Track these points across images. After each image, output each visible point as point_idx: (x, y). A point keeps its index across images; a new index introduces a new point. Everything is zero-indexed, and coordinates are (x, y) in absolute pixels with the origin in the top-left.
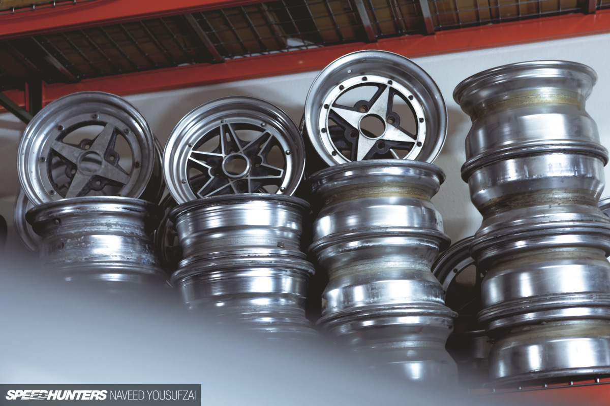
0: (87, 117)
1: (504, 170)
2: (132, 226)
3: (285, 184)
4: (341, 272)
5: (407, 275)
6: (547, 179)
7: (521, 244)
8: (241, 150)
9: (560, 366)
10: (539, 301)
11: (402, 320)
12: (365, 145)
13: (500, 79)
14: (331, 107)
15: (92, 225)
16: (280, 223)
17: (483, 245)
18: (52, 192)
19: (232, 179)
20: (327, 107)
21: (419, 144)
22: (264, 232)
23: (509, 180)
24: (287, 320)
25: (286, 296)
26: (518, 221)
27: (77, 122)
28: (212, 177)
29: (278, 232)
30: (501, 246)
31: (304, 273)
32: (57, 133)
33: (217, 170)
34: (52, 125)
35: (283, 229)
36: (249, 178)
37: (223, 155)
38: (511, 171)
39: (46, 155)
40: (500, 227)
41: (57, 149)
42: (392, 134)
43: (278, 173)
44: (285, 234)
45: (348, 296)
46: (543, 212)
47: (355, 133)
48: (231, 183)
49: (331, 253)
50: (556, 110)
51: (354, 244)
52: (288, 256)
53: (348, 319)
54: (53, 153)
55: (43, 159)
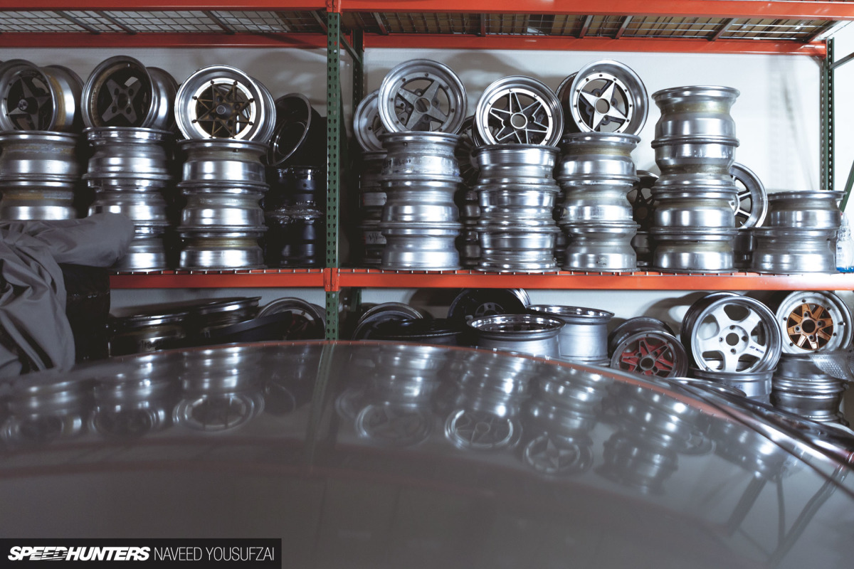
0: (422, 75)
1: (681, 150)
2: (448, 151)
3: (548, 137)
4: (578, 196)
5: (617, 203)
6: (706, 159)
7: (685, 195)
8: (522, 111)
9: (700, 267)
10: (690, 230)
11: (612, 231)
12: (598, 118)
13: (687, 93)
14: (581, 92)
15: (428, 149)
16: (545, 163)
17: (663, 191)
18: (398, 122)
19: (516, 129)
20: (578, 91)
21: (628, 121)
22: (536, 168)
23: (683, 155)
24: (546, 223)
25: (545, 208)
26: (686, 182)
27: (415, 77)
28: (504, 127)
29: (543, 168)
30: (674, 194)
31: (556, 194)
32: (402, 83)
33: (507, 123)
34: (398, 77)
35: (546, 166)
36: (527, 130)
37: (511, 113)
38: (687, 150)
39: (394, 97)
40: (674, 184)
41: (401, 94)
42: (613, 112)
43: (545, 129)
44: (547, 169)
45: (580, 212)
46: (699, 178)
47: (592, 110)
48: (515, 132)
49: (572, 183)
50: (717, 116)
51: (587, 182)
52: (548, 184)
53: (580, 226)
54: (398, 95)
55: (392, 99)
